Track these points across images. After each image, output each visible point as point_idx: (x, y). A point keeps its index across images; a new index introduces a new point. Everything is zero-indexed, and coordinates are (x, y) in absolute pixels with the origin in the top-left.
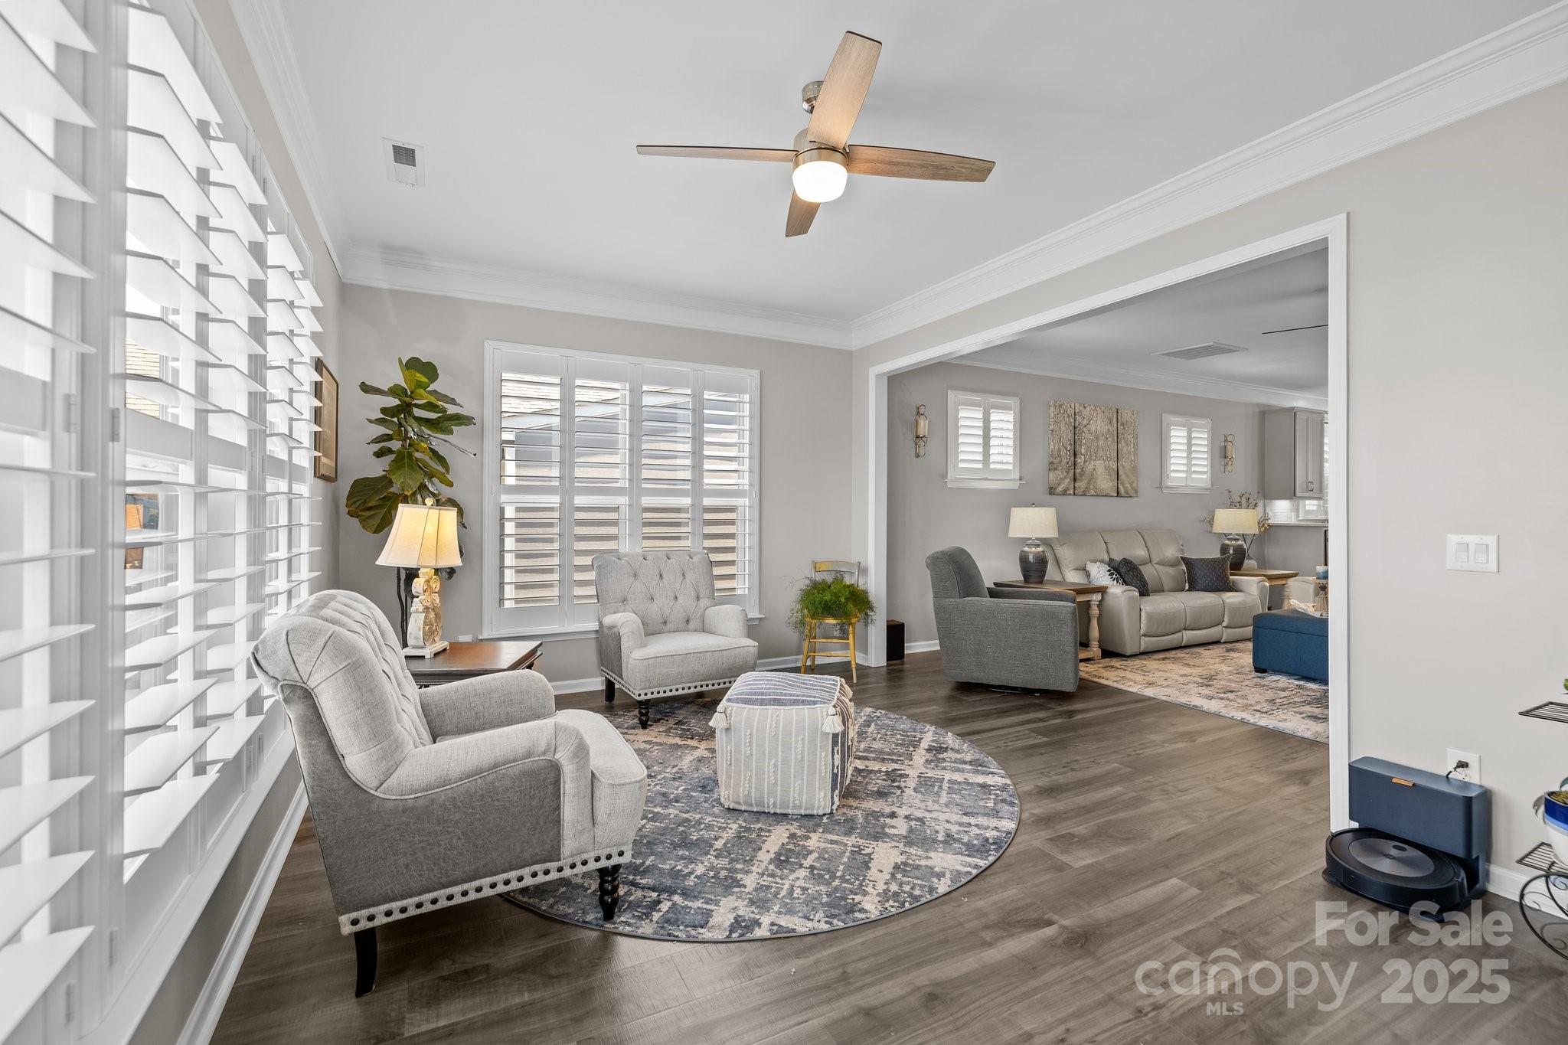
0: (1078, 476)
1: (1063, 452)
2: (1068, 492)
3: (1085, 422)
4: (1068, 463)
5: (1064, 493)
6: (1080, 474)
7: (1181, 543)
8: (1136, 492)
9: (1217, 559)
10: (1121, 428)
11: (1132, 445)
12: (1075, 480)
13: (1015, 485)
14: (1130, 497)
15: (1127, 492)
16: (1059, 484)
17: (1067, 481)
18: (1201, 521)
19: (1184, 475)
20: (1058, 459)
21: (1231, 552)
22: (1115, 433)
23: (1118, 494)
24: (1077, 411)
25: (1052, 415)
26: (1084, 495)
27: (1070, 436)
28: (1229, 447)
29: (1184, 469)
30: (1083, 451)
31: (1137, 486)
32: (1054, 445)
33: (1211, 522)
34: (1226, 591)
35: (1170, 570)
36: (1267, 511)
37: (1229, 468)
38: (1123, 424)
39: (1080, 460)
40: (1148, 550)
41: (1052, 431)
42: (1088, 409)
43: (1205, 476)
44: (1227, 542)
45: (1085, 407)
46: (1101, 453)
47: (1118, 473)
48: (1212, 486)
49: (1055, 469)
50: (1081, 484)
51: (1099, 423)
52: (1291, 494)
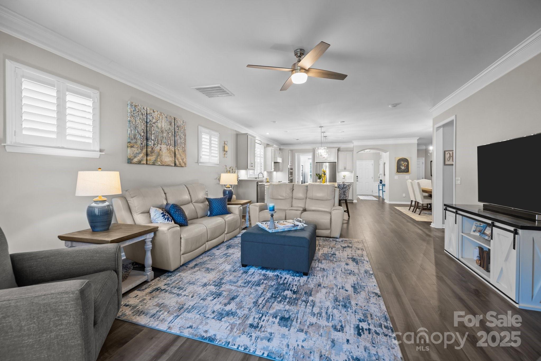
0: (149, 153)
1: (138, 137)
2: (142, 162)
3: (154, 121)
4: (142, 144)
5: (139, 163)
6: (151, 151)
7: (206, 190)
8: (185, 164)
9: (222, 198)
10: (176, 128)
11: (183, 139)
12: (147, 155)
13: (97, 155)
14: (183, 167)
15: (180, 164)
16: (135, 157)
17: (141, 155)
18: (215, 179)
19: (208, 157)
20: (134, 141)
21: (227, 193)
22: (173, 131)
23: (175, 164)
24: (148, 112)
25: (129, 111)
26: (154, 164)
27: (143, 127)
28: (226, 146)
29: (208, 154)
30: (153, 138)
31: (186, 161)
32: (131, 131)
33: (219, 180)
34: (226, 214)
35: (201, 205)
36: (238, 174)
37: (226, 156)
38: (178, 127)
39: (151, 143)
40: (190, 196)
41: (130, 121)
42: (156, 113)
43: (217, 159)
44: (226, 189)
45: (154, 112)
46: (164, 140)
47: (175, 153)
48: (219, 163)
49: (132, 147)
50: (152, 158)
51: (163, 123)
52: (246, 168)
